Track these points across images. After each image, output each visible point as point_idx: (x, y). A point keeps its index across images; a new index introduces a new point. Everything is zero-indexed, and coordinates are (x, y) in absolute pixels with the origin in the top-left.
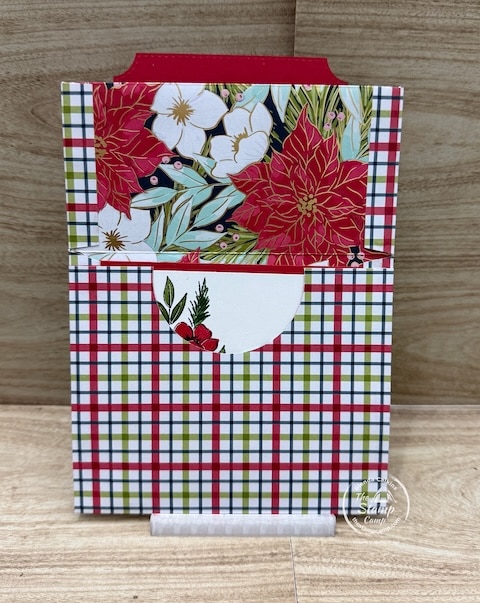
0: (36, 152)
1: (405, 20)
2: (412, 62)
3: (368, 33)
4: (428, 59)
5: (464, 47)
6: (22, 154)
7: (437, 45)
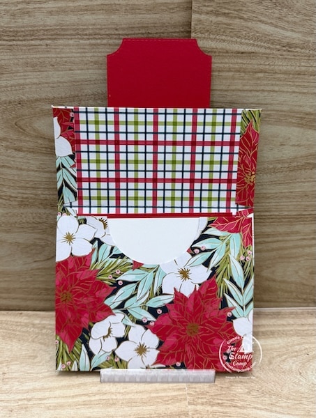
0: (19, 149)
1: (261, 67)
2: (266, 93)
3: (237, 75)
4: (276, 92)
5: (300, 84)
6: (9, 151)
7: (282, 83)
